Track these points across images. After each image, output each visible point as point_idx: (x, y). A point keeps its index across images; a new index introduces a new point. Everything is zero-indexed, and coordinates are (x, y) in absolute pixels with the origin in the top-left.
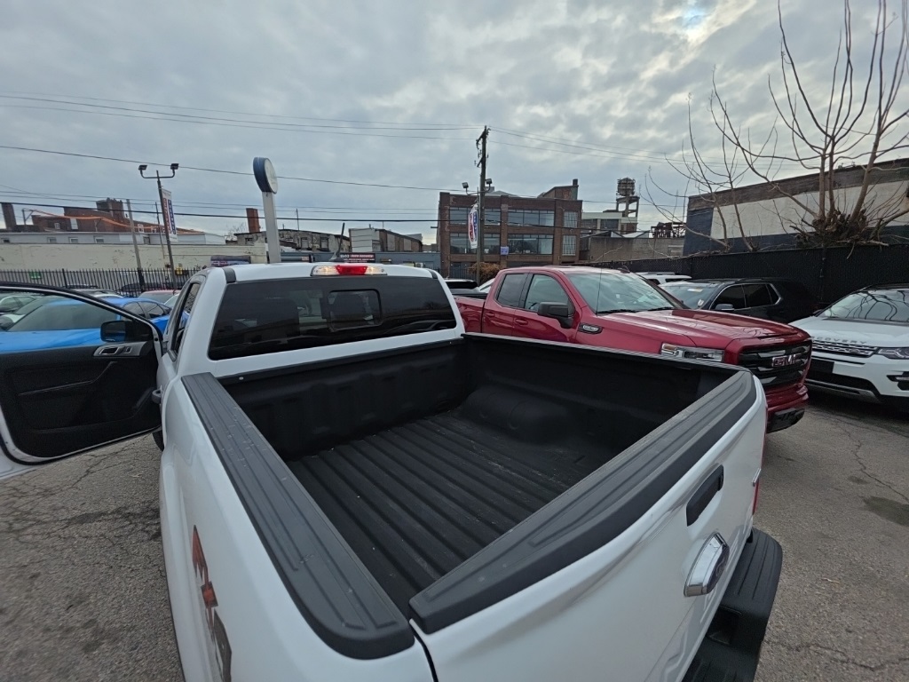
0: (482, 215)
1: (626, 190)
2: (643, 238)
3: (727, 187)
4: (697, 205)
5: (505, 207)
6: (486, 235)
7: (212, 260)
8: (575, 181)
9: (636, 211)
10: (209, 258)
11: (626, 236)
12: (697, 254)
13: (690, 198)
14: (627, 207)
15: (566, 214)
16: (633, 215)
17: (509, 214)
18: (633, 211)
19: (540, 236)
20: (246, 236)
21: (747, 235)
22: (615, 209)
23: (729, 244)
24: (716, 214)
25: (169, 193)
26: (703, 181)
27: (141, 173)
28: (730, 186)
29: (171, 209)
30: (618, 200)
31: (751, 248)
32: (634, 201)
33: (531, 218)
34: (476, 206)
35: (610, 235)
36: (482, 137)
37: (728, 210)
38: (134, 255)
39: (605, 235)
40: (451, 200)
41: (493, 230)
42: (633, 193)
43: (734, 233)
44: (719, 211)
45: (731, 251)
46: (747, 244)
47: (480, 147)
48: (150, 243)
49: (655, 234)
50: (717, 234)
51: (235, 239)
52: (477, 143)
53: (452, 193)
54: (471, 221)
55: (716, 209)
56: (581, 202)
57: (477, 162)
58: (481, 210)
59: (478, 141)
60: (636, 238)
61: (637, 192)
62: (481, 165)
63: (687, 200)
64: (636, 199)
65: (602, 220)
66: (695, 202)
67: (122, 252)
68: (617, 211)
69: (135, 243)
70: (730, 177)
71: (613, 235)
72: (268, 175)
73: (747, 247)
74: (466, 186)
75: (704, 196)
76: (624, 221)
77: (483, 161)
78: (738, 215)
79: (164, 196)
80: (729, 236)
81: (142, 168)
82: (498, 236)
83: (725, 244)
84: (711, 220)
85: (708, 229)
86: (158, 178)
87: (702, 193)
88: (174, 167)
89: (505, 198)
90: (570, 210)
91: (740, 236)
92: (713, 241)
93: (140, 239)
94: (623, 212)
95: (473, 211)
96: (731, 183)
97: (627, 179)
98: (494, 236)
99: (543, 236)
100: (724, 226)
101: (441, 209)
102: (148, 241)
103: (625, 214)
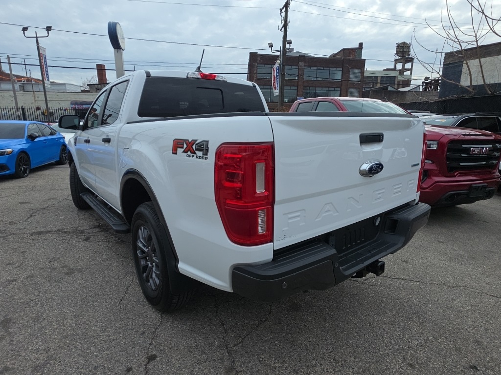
0: (283, 70)
1: (403, 52)
2: (415, 92)
3: (474, 45)
4: (451, 59)
5: (302, 64)
6: (286, 88)
7: (71, 104)
8: (361, 45)
9: (411, 70)
10: (69, 103)
11: (401, 90)
12: (449, 98)
13: (446, 54)
14: (403, 66)
15: (351, 70)
16: (408, 73)
17: (305, 70)
18: (408, 70)
19: (330, 89)
20: (96, 86)
21: (487, 82)
22: (393, 68)
23: (473, 89)
24: (465, 66)
25: (44, 49)
26: (456, 40)
27: (24, 33)
28: (475, 43)
29: (45, 61)
30: (396, 60)
31: (490, 92)
32: (409, 61)
33: (322, 74)
34: (278, 61)
35: (387, 88)
36: (284, 6)
37: (474, 63)
38: (13, 99)
39: (383, 88)
40: (259, 58)
41: (291, 83)
42: (409, 55)
43: (478, 81)
44: (467, 64)
45: (475, 95)
46: (488, 89)
47: (283, 15)
48: (24, 90)
49: (425, 89)
50: (465, 82)
51: (88, 88)
52: (281, 12)
53: (259, 52)
54: (274, 74)
55: (465, 62)
56: (364, 60)
57: (280, 27)
58: (283, 66)
59: (281, 10)
60: (409, 91)
61: (412, 54)
62: (283, 30)
63: (443, 55)
64: (411, 60)
65: (382, 77)
66: (449, 57)
67: (3, 97)
68: (394, 69)
69: (14, 91)
70: (476, 37)
71: (390, 89)
72: (119, 36)
73: (487, 91)
74: (271, 46)
75: (456, 52)
76: (400, 78)
77: (285, 26)
78: (481, 67)
79: (41, 52)
80: (474, 83)
81: (25, 29)
82: (296, 88)
83: (470, 90)
84: (461, 71)
85: (458, 79)
86: (37, 37)
87: (455, 50)
88: (49, 29)
89: (302, 58)
90: (355, 67)
91: (483, 83)
92: (462, 87)
93: (17, 86)
94: (400, 70)
95: (276, 66)
96: (477, 41)
97: (404, 43)
98: (293, 88)
99: (333, 89)
100: (470, 75)
101: (251, 66)
102: (23, 88)
103: (401, 72)
